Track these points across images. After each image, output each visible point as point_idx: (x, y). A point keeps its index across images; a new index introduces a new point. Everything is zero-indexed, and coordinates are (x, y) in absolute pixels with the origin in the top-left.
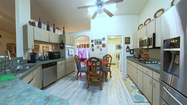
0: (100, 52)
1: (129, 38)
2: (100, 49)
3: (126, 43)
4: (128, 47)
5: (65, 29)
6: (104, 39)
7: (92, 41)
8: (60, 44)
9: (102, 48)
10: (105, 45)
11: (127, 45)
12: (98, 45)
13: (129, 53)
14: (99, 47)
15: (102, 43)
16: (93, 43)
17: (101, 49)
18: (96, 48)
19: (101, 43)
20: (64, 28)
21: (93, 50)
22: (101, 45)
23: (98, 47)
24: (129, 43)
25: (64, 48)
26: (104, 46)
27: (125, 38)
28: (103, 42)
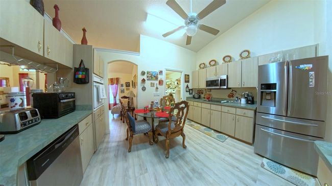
0: (155, 93)
1: (188, 76)
2: (155, 87)
3: (186, 82)
4: (187, 87)
5: (86, 33)
6: (161, 72)
7: (143, 73)
8: (77, 70)
9: (158, 86)
10: (162, 81)
11: (186, 84)
12: (153, 82)
13: (188, 93)
14: (154, 84)
15: (159, 79)
16: (145, 77)
17: (157, 88)
18: (150, 85)
19: (157, 78)
20: (84, 30)
21: (144, 89)
22: (158, 82)
23: (152, 85)
24: (188, 82)
25: (88, 82)
26: (161, 83)
27: (185, 75)
28: (160, 77)
